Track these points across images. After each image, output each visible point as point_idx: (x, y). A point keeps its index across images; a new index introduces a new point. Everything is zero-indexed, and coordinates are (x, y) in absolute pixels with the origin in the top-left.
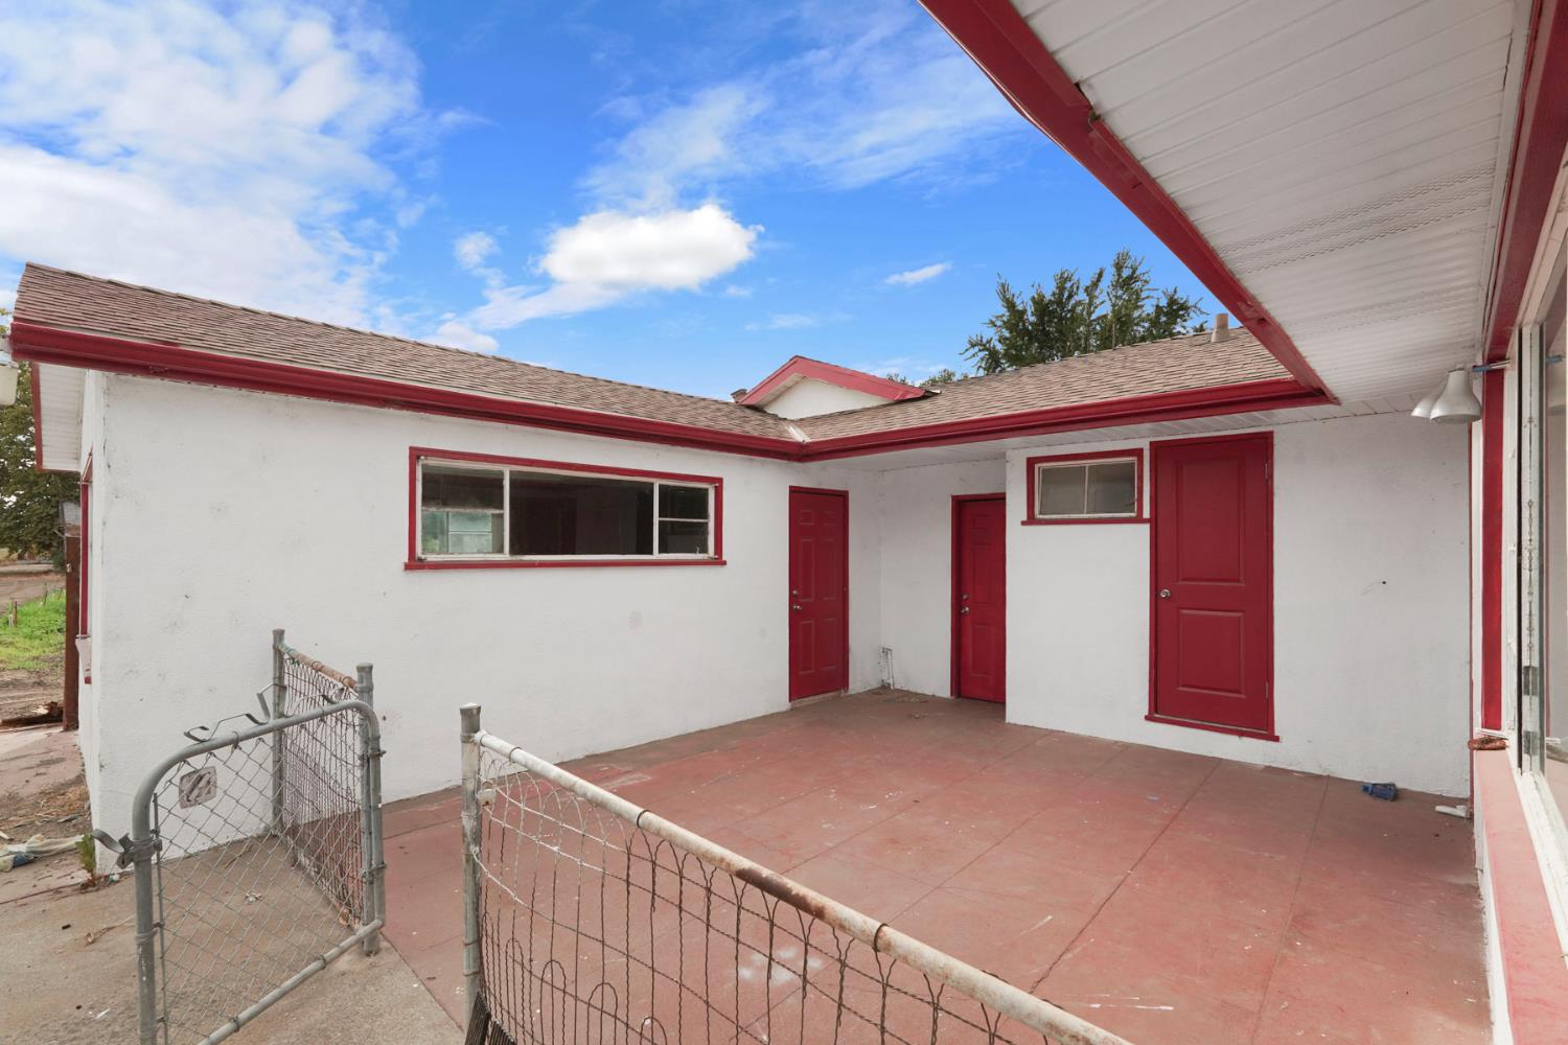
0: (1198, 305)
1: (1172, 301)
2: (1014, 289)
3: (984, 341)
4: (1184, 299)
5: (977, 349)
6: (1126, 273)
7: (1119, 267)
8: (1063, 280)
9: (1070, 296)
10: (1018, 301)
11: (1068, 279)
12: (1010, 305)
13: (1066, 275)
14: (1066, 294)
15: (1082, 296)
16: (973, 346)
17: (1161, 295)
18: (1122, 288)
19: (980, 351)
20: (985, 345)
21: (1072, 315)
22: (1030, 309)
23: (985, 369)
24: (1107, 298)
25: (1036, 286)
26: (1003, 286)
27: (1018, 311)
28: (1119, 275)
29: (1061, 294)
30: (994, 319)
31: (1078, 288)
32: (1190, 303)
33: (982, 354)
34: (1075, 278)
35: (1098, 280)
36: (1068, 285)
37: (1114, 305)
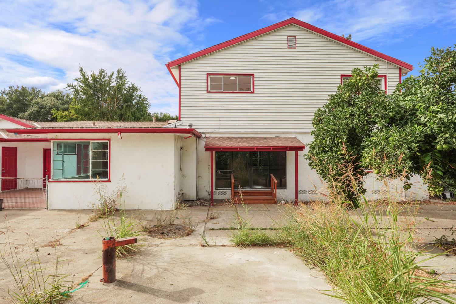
0: (140, 89)
1: (133, 86)
2: (85, 70)
3: (73, 85)
4: (136, 86)
5: (71, 87)
6: (121, 75)
7: (119, 73)
8: (102, 71)
9: (104, 77)
10: (86, 75)
11: (104, 72)
12: (84, 75)
13: (103, 71)
14: (102, 76)
15: (107, 78)
16: (69, 86)
17: (130, 84)
18: (119, 79)
19: (72, 88)
20: (74, 87)
21: (104, 84)
22: (90, 78)
23: (73, 95)
24: (115, 81)
25: (93, 71)
26: (81, 68)
27: (86, 78)
28: (119, 75)
29: (101, 76)
30: (77, 79)
31: (106, 75)
32: (138, 88)
33: (72, 90)
34: (105, 72)
35: (112, 75)
36: (103, 74)
37: (117, 84)
